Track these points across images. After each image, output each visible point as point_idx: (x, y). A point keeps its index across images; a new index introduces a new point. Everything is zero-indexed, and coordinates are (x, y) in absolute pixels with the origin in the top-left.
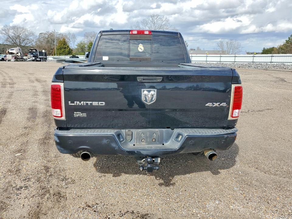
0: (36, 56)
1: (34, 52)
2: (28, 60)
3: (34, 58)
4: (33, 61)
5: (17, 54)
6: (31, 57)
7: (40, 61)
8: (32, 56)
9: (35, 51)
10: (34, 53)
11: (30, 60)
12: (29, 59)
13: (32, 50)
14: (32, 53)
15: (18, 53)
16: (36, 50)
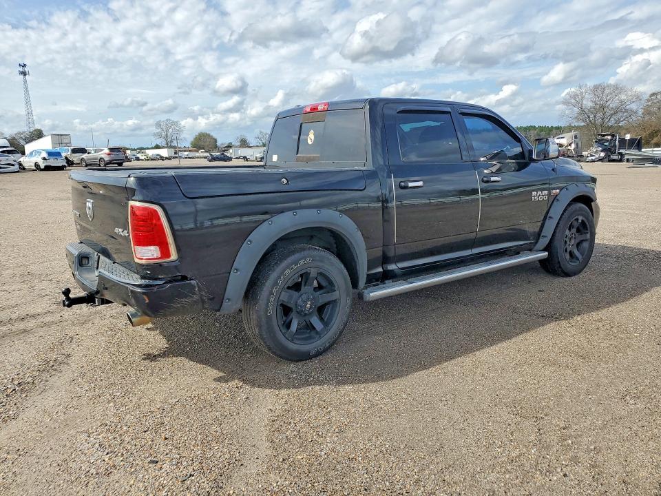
0: (610, 150)
1: (607, 141)
2: (590, 158)
3: (602, 154)
4: (601, 160)
5: (569, 147)
6: (596, 152)
7: (620, 161)
8: (600, 149)
9: (609, 137)
10: (606, 144)
11: (593, 158)
12: (592, 156)
13: (604, 135)
14: (603, 144)
15: (570, 145)
16: (613, 136)
